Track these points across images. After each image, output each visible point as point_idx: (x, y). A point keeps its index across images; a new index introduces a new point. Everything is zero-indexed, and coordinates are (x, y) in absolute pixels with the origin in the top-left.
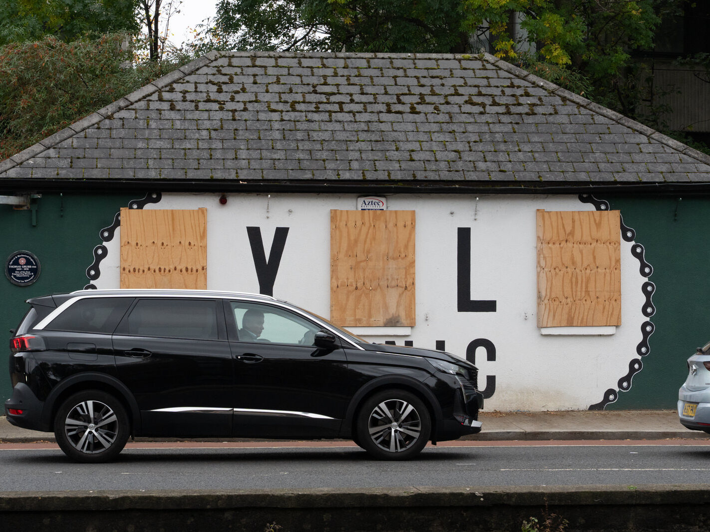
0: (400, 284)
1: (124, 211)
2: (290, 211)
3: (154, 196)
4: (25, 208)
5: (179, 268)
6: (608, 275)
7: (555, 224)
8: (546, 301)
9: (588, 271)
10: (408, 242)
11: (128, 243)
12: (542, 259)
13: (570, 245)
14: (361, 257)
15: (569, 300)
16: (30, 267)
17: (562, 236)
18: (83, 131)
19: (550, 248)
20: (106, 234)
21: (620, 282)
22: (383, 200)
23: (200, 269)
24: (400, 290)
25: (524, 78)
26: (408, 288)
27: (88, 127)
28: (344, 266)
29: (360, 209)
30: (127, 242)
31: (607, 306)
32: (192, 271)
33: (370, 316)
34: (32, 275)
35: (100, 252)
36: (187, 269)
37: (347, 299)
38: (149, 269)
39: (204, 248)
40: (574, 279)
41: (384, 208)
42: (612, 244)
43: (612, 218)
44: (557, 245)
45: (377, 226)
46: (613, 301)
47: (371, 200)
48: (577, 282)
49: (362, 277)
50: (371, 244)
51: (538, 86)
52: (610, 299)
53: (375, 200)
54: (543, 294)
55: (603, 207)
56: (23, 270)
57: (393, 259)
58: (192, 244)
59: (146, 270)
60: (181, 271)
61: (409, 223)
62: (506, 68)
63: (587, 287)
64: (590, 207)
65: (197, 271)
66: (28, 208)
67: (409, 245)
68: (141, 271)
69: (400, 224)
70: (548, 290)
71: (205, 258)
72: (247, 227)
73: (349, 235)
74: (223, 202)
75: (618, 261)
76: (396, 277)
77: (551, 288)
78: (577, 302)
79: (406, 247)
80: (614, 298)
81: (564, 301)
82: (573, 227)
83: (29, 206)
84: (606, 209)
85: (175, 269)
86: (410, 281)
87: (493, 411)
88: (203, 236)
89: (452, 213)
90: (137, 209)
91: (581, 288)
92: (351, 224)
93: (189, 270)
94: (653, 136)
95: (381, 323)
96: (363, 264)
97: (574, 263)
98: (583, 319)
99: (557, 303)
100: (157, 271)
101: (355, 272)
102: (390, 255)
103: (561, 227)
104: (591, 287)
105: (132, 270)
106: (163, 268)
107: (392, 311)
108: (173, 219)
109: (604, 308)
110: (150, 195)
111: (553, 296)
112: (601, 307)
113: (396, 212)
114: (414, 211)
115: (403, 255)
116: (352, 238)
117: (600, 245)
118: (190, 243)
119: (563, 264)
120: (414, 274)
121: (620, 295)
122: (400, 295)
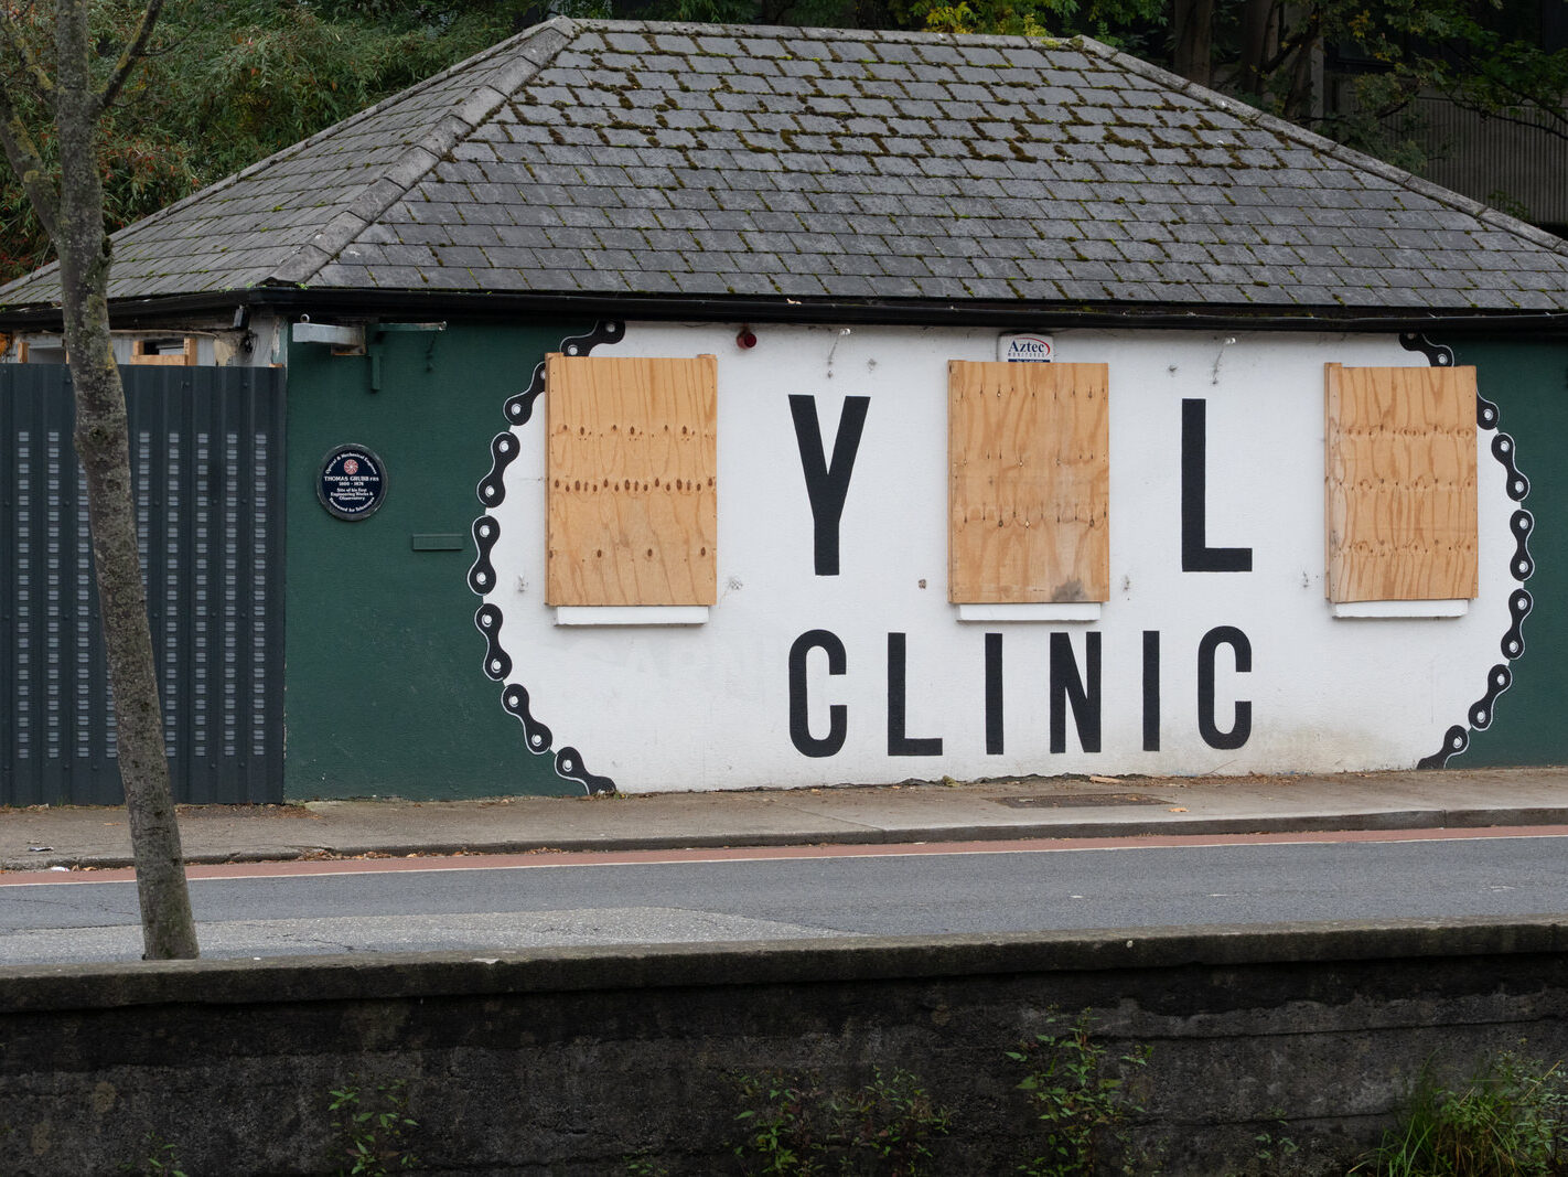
0: (1081, 516)
1: (555, 361)
2: (872, 363)
3: (611, 329)
4: (356, 352)
5: (663, 482)
6: (1455, 497)
7: (1361, 393)
8: (1346, 550)
9: (1420, 488)
10: (1097, 426)
11: (565, 427)
12: (1338, 464)
13: (1387, 435)
14: (1010, 458)
15: (1387, 547)
16: (367, 479)
17: (1375, 419)
18: (414, 186)
19: (1353, 442)
20: (516, 409)
21: (1475, 510)
22: (1048, 340)
23: (704, 483)
24: (1083, 527)
25: (1183, 91)
26: (1097, 523)
27: (420, 179)
28: (976, 478)
29: (1005, 358)
30: (562, 427)
31: (1453, 559)
32: (689, 488)
33: (1026, 581)
34: (368, 498)
35: (504, 447)
36: (679, 483)
37: (984, 548)
38: (606, 484)
39: (711, 439)
40: (1395, 506)
41: (1050, 357)
42: (1463, 434)
43: (1461, 382)
44: (1365, 436)
45: (1038, 396)
46: (1464, 550)
47: (1026, 342)
48: (1400, 512)
49: (1011, 500)
50: (1027, 432)
51: (1217, 108)
52: (1458, 545)
53: (1034, 340)
54: (1341, 534)
55: (1442, 360)
56: (352, 486)
57: (1069, 463)
58: (690, 431)
59: (600, 486)
60: (668, 487)
61: (1097, 389)
62: (1138, 71)
63: (1418, 521)
64: (1420, 359)
65: (699, 487)
66: (361, 352)
67: (1098, 432)
68: (590, 489)
69: (1082, 391)
70: (1350, 527)
71: (713, 460)
72: (790, 397)
73: (986, 414)
74: (747, 341)
75: (1473, 468)
76: (1073, 500)
77: (1354, 524)
78: (1401, 550)
79: (1093, 437)
80: (1467, 543)
81: (1377, 548)
82: (1394, 399)
83: (363, 347)
84: (1449, 364)
85: (657, 483)
86: (1098, 510)
87: (1246, 773)
88: (711, 414)
89: (1172, 370)
90: (577, 355)
91: (1408, 523)
92: (991, 390)
93: (684, 486)
94: (1485, 215)
95: (1047, 596)
96: (1011, 474)
97: (1395, 472)
98: (1411, 585)
99: (1365, 552)
100: (622, 487)
101: (998, 490)
102: (1064, 455)
103: (1371, 398)
104: (1426, 518)
105: (572, 487)
106: (632, 482)
107: (1067, 570)
108: (653, 379)
109: (1448, 564)
110: (603, 326)
111: (1359, 539)
112: (1443, 560)
113: (1074, 365)
114: (1106, 365)
115: (1087, 456)
116: (993, 420)
117: (1440, 437)
118: (685, 429)
119: (1376, 475)
120: (1108, 494)
121: (1476, 537)
122: (1082, 538)
